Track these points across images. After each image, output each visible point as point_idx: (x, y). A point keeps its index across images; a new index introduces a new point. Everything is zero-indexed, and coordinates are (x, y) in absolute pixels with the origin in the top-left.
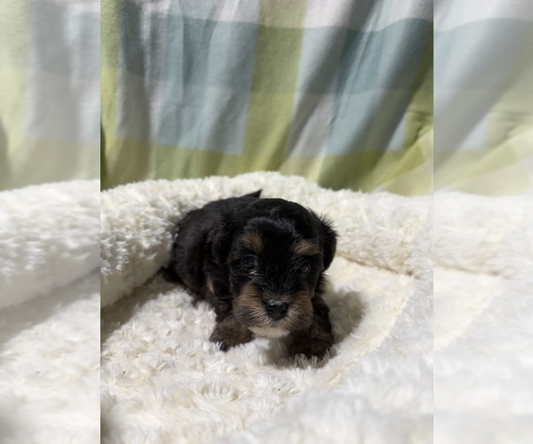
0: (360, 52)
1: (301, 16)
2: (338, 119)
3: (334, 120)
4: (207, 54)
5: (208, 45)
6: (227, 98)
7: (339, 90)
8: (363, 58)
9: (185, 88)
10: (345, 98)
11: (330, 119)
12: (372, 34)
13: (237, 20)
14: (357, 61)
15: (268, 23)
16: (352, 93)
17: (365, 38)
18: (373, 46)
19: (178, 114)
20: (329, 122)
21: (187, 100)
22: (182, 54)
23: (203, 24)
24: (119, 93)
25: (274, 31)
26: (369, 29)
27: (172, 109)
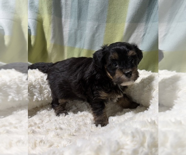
2: (146, 34)
3: (144, 35)
4: (88, 7)
6: (96, 26)
11: (143, 34)
20: (142, 36)
21: (79, 27)
24: (51, 26)
27: (73, 31)
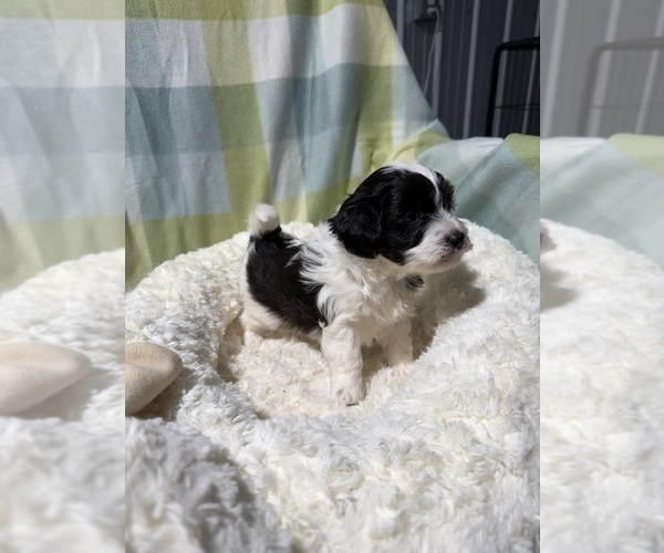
0: (308, 97)
1: (249, 71)
5: (168, 114)
7: (300, 134)
8: (313, 101)
9: (156, 159)
10: (307, 140)
12: (314, 79)
13: (190, 85)
14: (308, 105)
15: (220, 83)
16: (311, 134)
17: (309, 83)
18: (319, 90)
19: (157, 187)
22: (143, 126)
23: (158, 93)
25: (228, 89)
26: (310, 75)
